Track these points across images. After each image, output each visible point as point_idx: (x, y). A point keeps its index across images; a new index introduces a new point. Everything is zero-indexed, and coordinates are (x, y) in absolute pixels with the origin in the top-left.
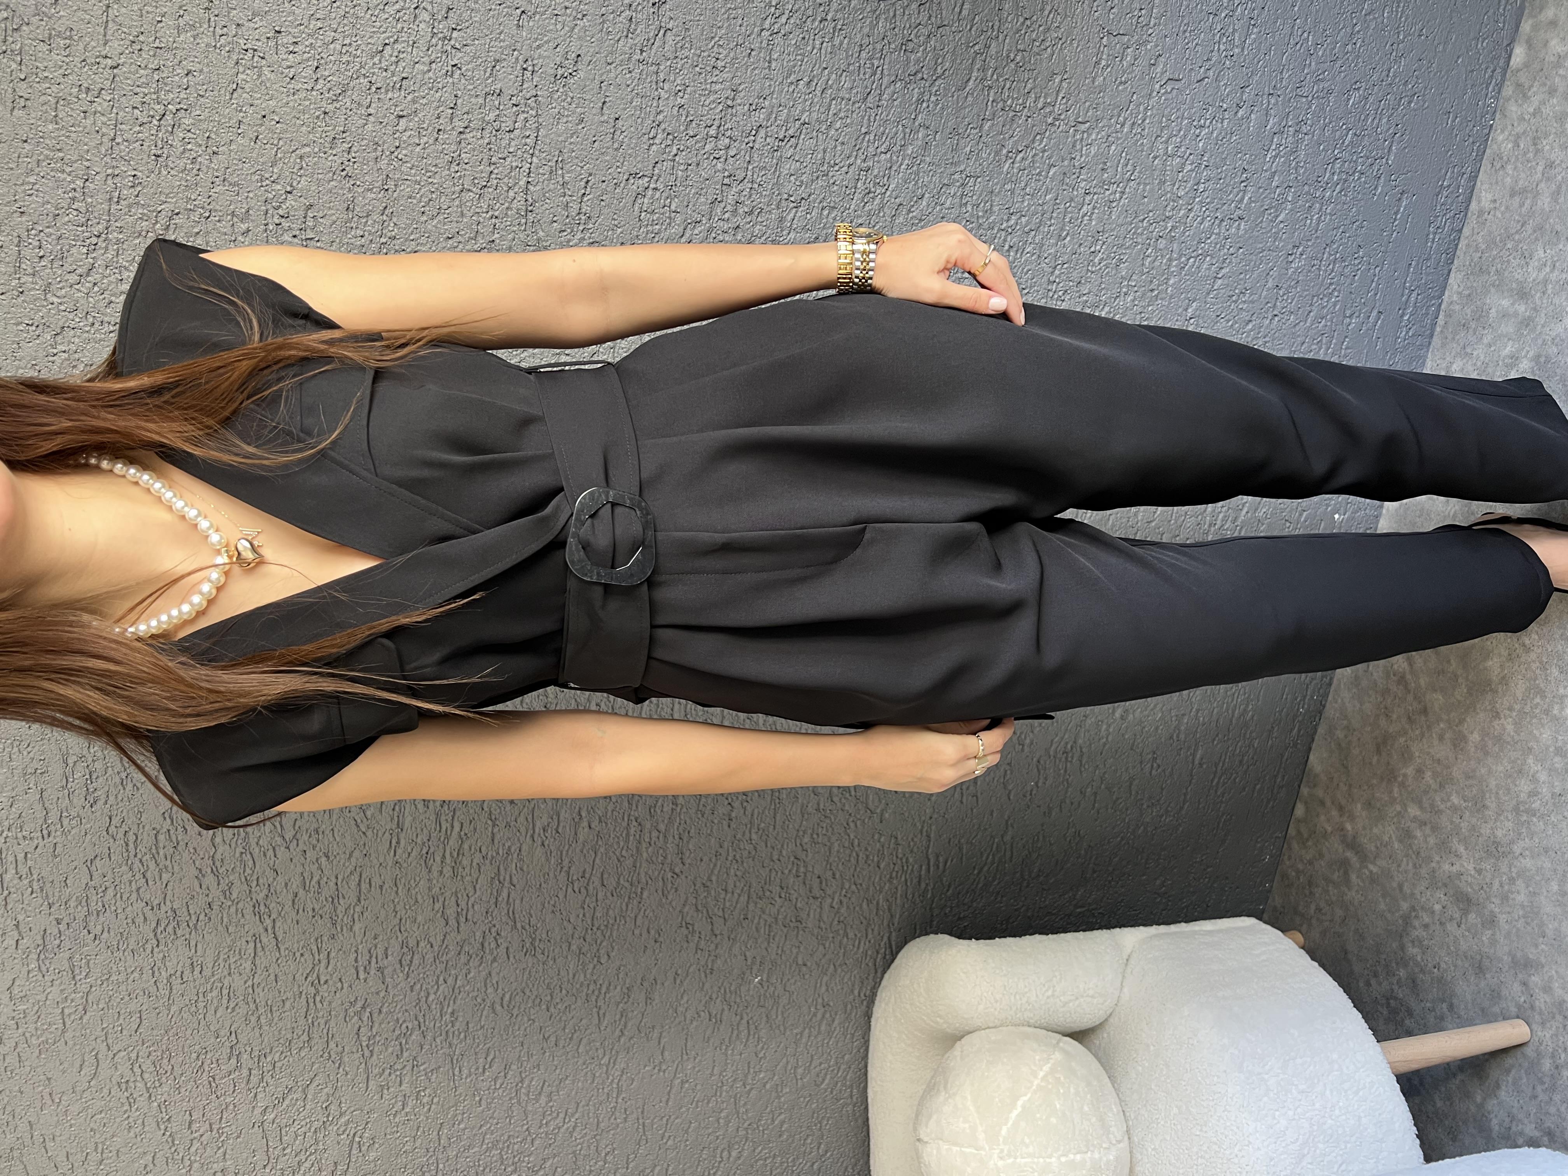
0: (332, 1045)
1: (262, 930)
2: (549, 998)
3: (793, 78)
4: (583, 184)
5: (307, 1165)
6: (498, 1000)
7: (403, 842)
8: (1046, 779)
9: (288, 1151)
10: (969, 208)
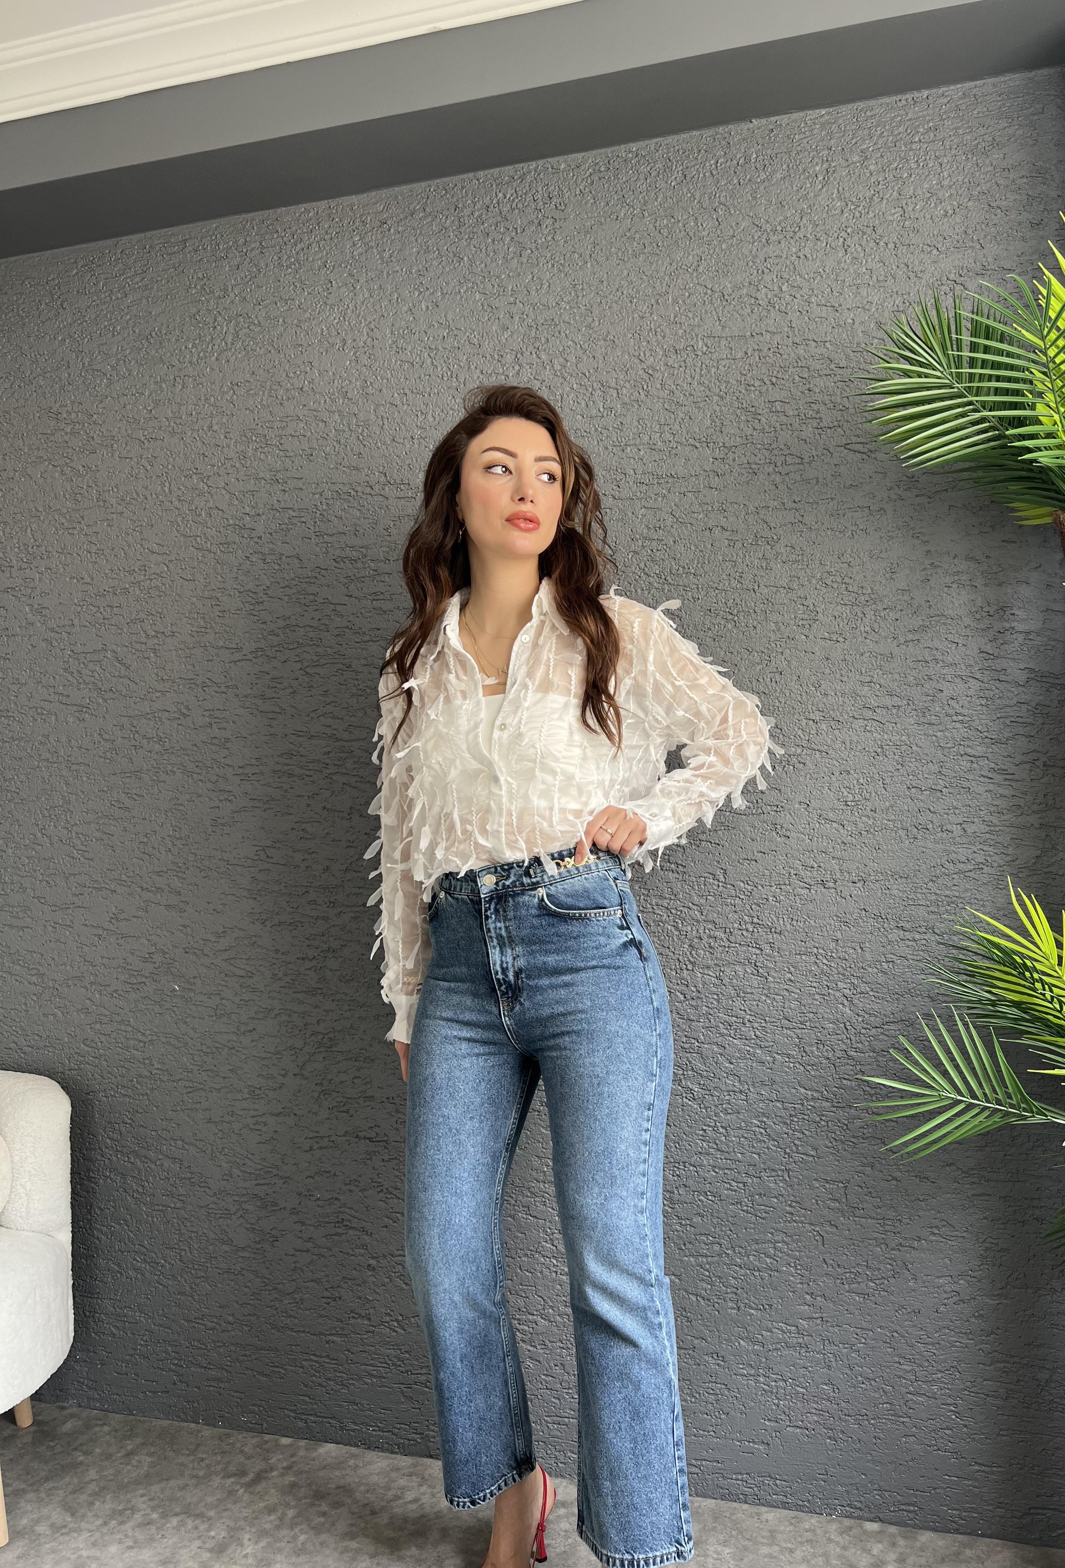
0: (158, 694)
1: (244, 653)
2: (178, 836)
3: (792, 969)
4: (717, 842)
5: (70, 678)
6: (179, 802)
7: (299, 739)
8: (322, 1206)
9: (82, 665)
10: (727, 1097)
